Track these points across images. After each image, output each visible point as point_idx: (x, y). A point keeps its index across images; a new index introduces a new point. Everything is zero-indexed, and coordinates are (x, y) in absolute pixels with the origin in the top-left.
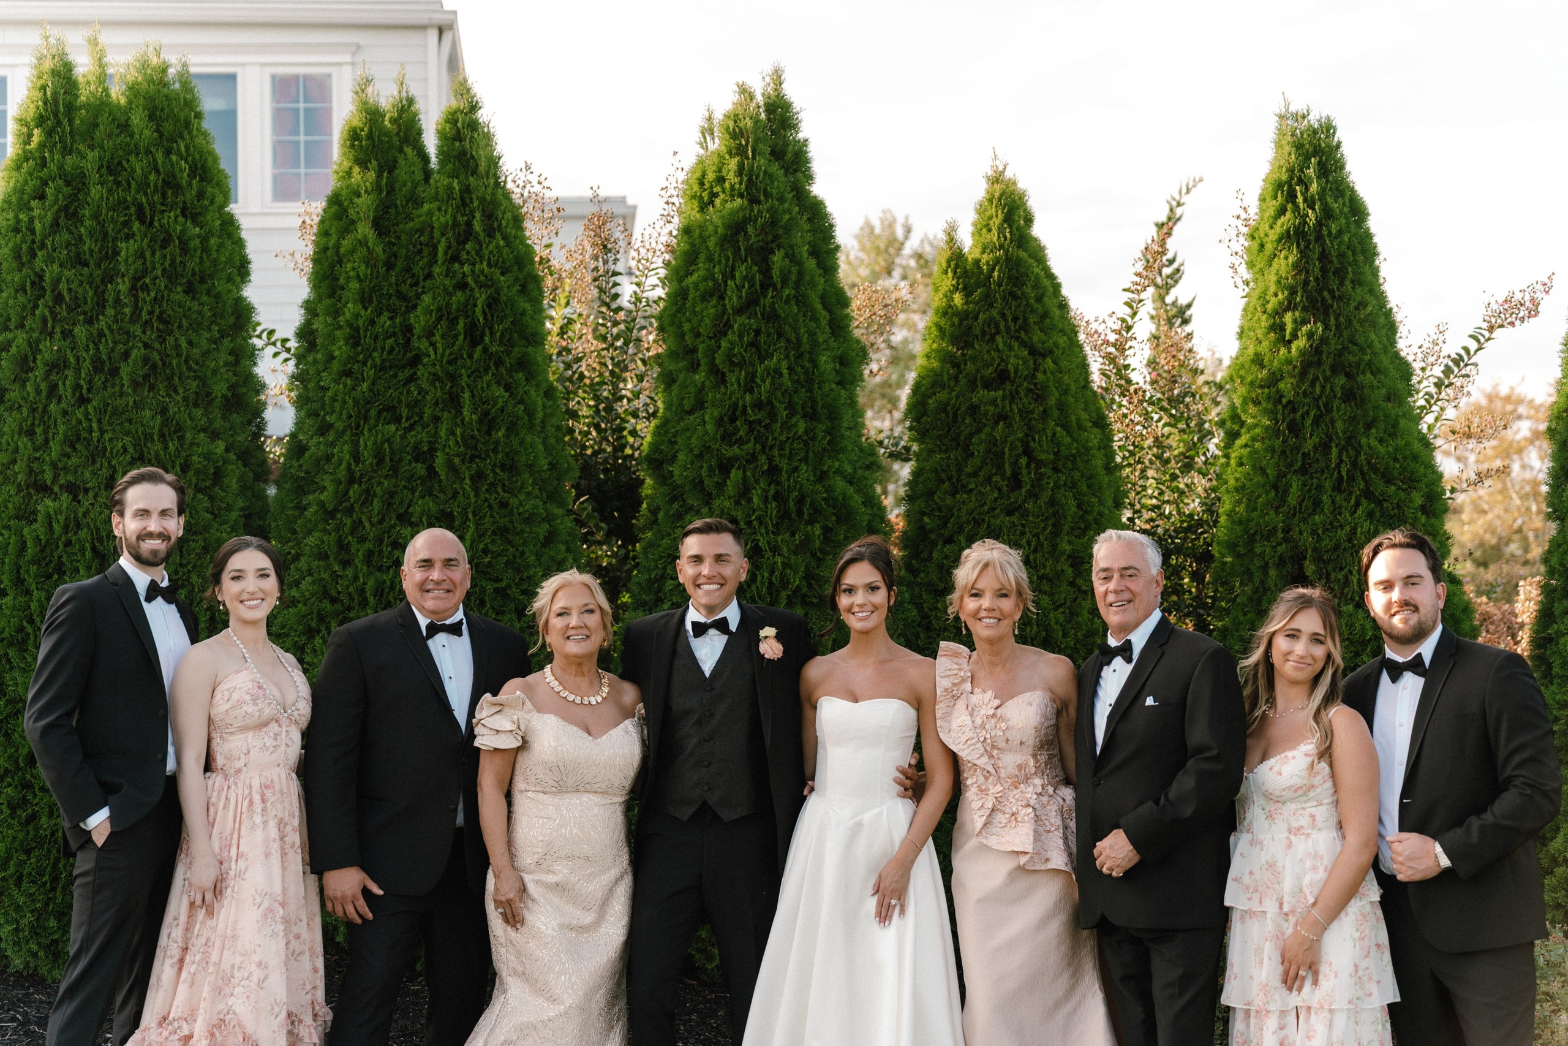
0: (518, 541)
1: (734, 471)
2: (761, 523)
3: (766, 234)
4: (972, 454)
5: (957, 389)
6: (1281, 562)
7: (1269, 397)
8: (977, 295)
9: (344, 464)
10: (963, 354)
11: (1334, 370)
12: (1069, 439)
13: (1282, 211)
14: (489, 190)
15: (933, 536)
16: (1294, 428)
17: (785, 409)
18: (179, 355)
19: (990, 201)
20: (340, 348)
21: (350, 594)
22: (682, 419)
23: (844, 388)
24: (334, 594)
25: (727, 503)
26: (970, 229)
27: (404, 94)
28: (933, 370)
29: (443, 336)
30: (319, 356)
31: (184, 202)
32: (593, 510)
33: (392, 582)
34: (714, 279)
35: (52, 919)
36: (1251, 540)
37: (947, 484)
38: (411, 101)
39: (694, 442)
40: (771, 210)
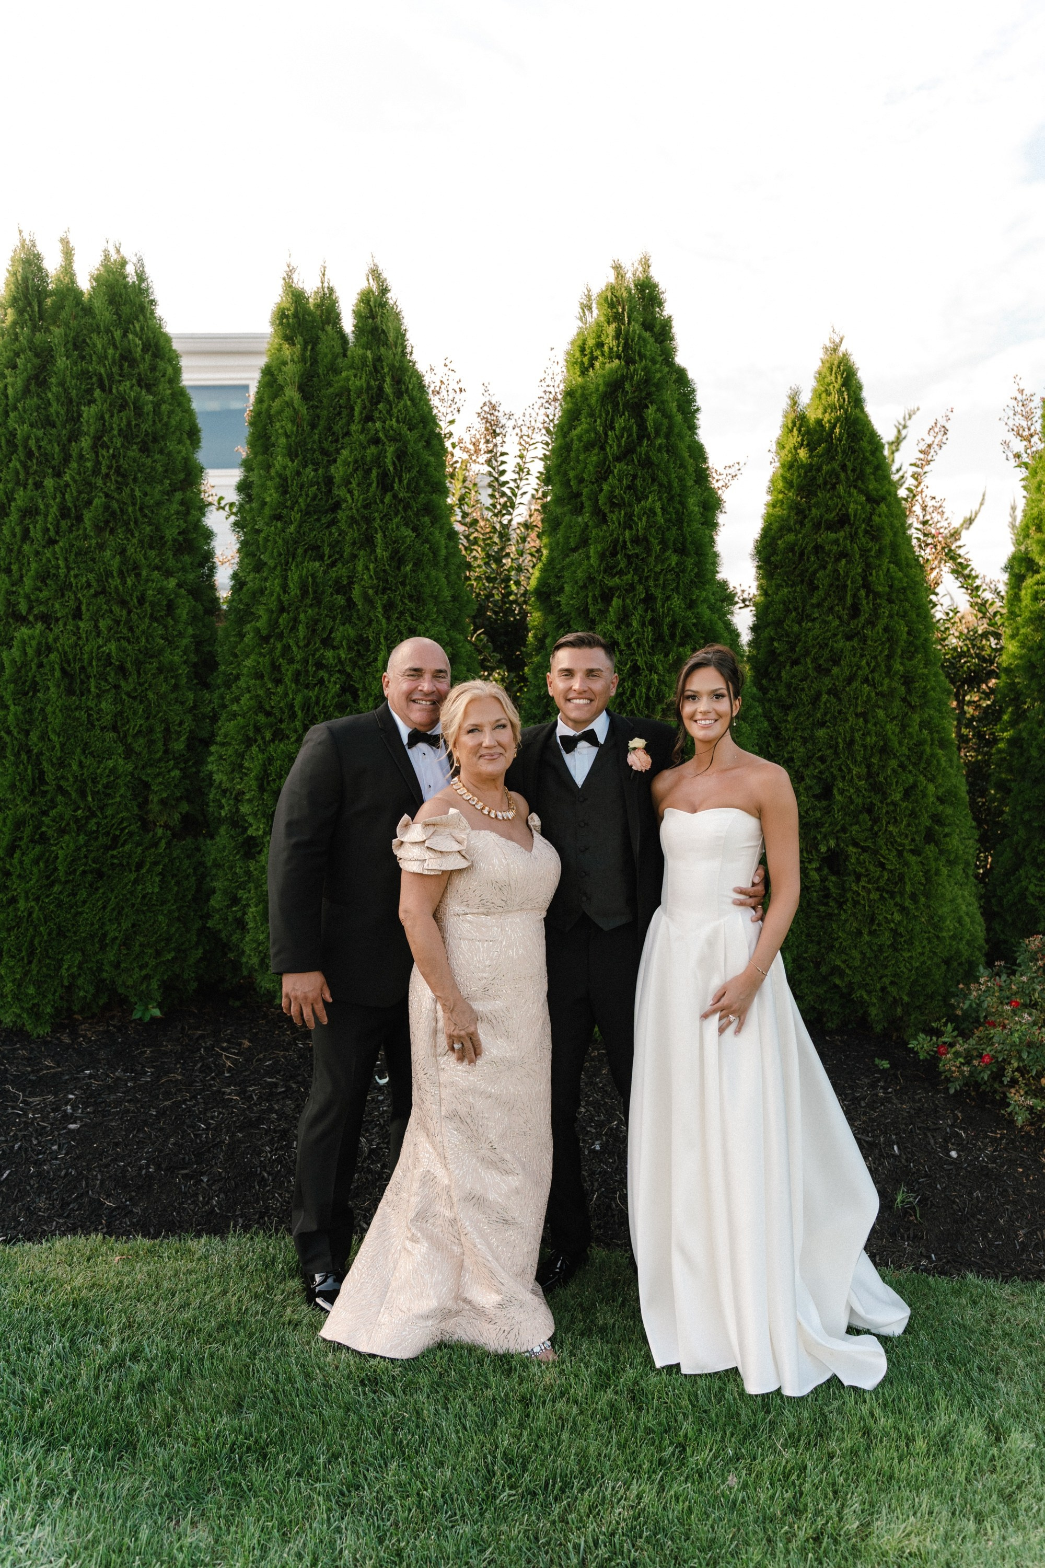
1: (615, 599)
2: (639, 645)
3: (641, 391)
4: (817, 588)
5: (804, 532)
8: (820, 450)
9: (275, 594)
10: (807, 502)
12: (900, 574)
14: (397, 358)
15: (782, 659)
17: (659, 543)
18: (134, 504)
19: (830, 368)
20: (271, 496)
21: (281, 708)
22: (568, 556)
24: (267, 708)
25: (610, 627)
26: (812, 393)
27: (326, 285)
28: (778, 516)
29: (359, 485)
30: (255, 505)
31: (139, 374)
32: (488, 641)
33: (318, 698)
34: (596, 433)
35: (32, 987)
37: (794, 614)
38: (331, 290)
39: (580, 574)
40: (645, 369)
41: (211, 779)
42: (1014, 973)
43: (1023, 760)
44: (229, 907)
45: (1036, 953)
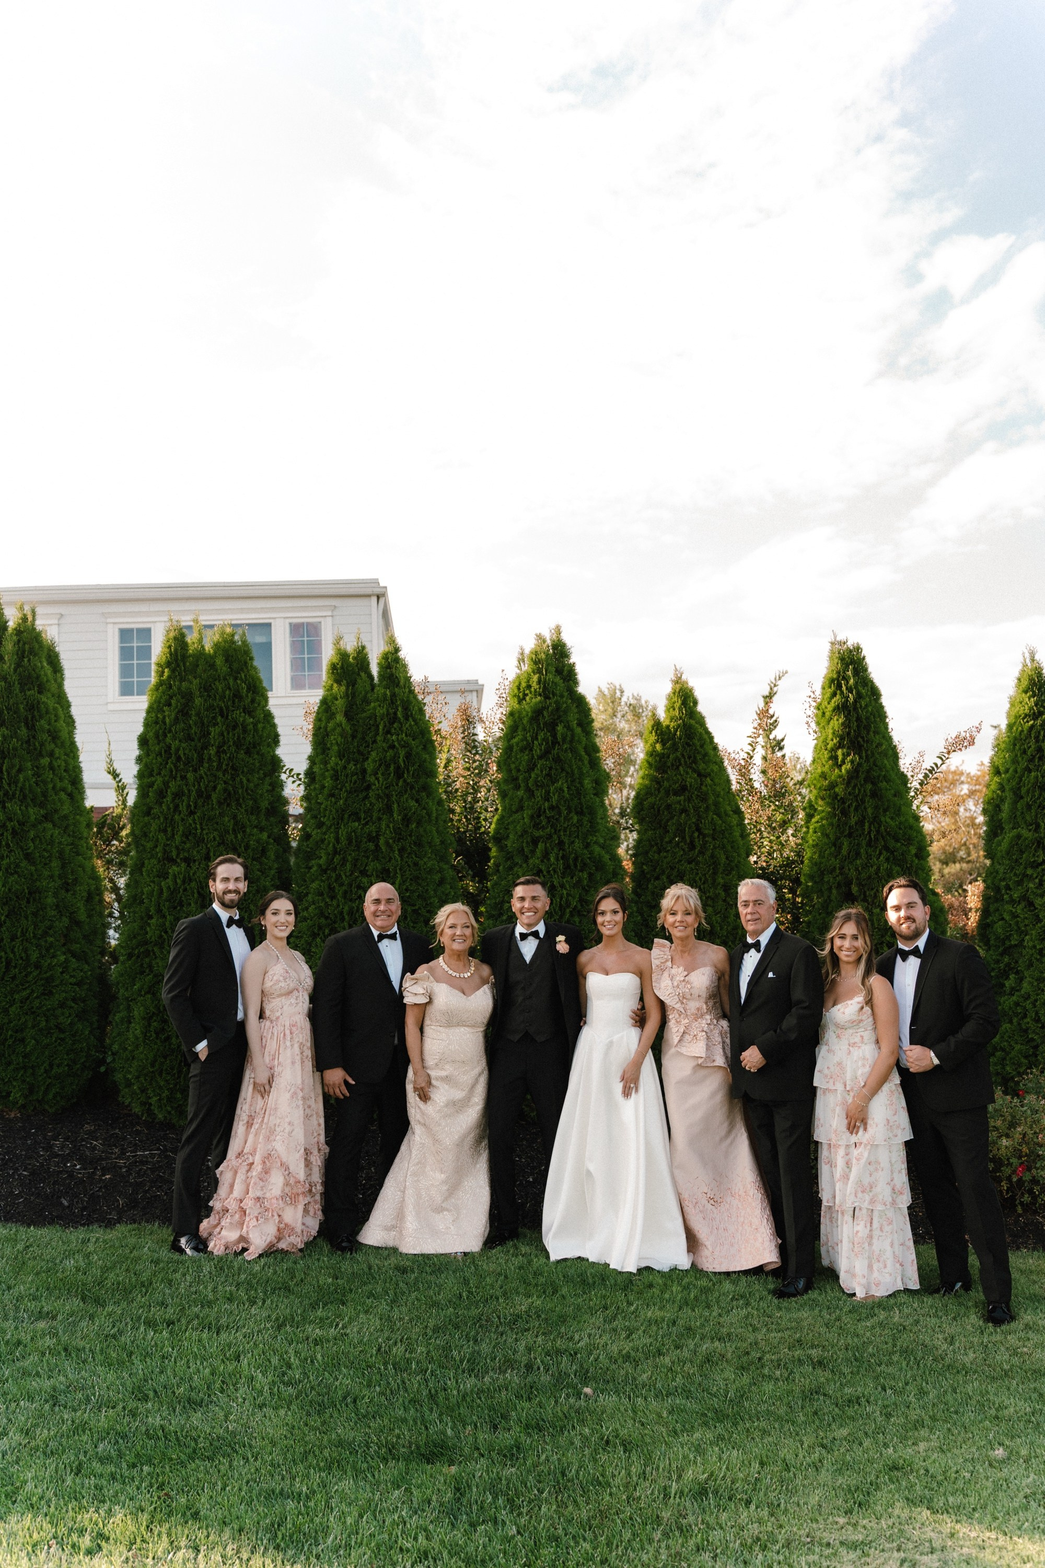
1: (540, 844)
3: (554, 715)
4: (669, 831)
5: (659, 796)
6: (839, 886)
7: (830, 795)
8: (668, 745)
9: (331, 844)
10: (662, 777)
11: (866, 780)
13: (834, 695)
15: (649, 877)
16: (844, 813)
17: (566, 810)
18: (242, 787)
19: (674, 693)
20: (328, 782)
22: (511, 816)
24: (327, 915)
25: (537, 861)
26: (664, 708)
27: (360, 644)
28: (646, 786)
29: (382, 774)
30: (317, 784)
31: (245, 705)
32: (465, 864)
33: (358, 907)
34: (527, 741)
35: (179, 1095)
37: (655, 847)
38: (363, 647)
39: (518, 828)
40: (555, 702)
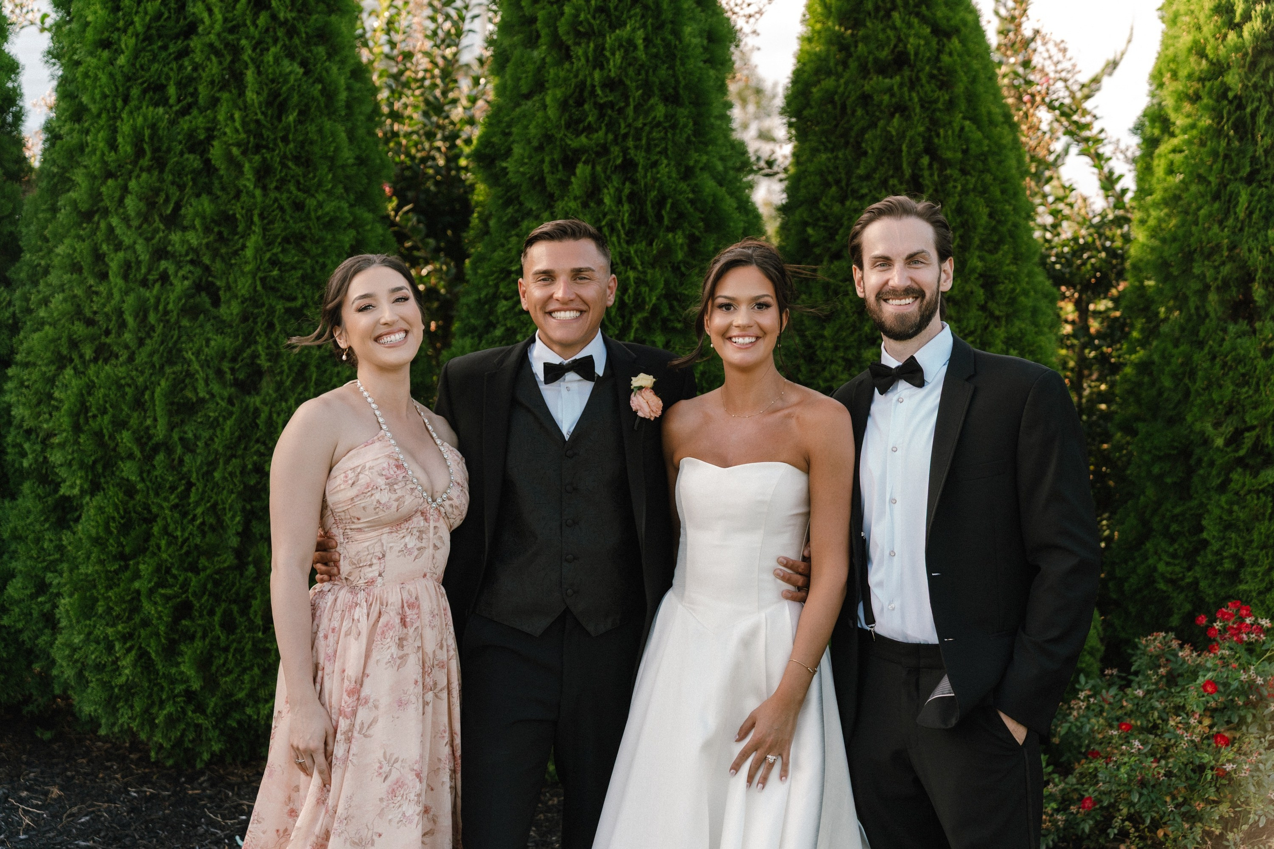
0: (316, 250)
1: (580, 165)
4: (865, 153)
5: (847, 75)
6: (1225, 286)
7: (1210, 93)
9: (98, 153)
10: (852, 35)
12: (979, 135)
15: (817, 251)
16: (1243, 128)
17: (640, 88)
20: (95, 13)
21: (106, 314)
22: (518, 105)
23: (713, 67)
24: (88, 313)
25: (573, 205)
28: (815, 54)
30: (74, 25)
32: (419, 221)
33: (158, 300)
36: (1189, 257)
37: (834, 189)
39: (533, 130)
41: (9, 415)
42: (1129, 684)
43: (1154, 392)
44: (33, 597)
45: (1158, 657)
